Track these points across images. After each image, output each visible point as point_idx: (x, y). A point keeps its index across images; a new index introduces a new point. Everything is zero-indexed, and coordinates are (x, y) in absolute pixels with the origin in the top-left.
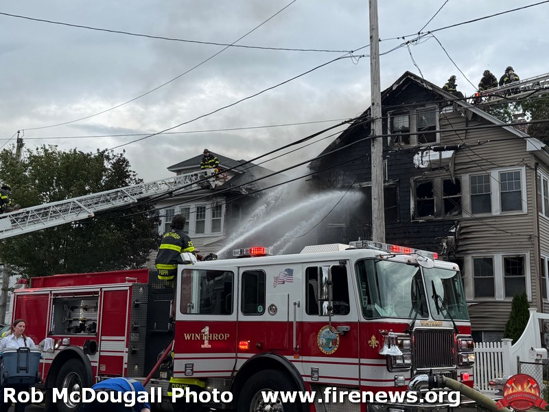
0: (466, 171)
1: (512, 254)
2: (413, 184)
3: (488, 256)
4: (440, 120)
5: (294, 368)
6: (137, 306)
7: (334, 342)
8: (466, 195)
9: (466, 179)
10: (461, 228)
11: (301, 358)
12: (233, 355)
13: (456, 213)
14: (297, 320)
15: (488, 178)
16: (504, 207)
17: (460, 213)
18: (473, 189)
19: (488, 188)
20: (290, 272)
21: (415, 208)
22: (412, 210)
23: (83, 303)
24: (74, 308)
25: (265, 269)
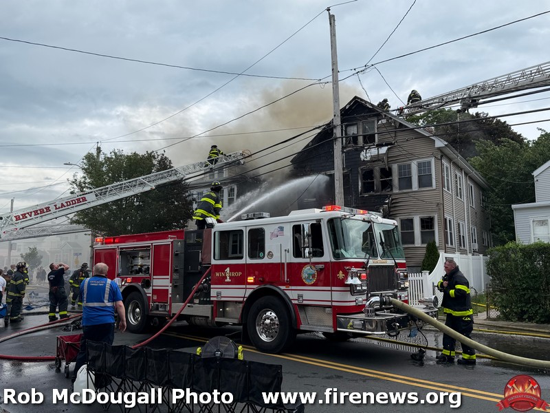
0: (395, 162)
1: (425, 215)
2: (360, 172)
3: (410, 217)
4: (378, 128)
5: (286, 294)
6: (177, 255)
7: (313, 276)
8: (395, 178)
9: (395, 167)
10: (392, 200)
11: (290, 288)
12: (244, 286)
13: (389, 190)
14: (287, 262)
15: (409, 166)
16: (421, 185)
17: (392, 190)
18: (400, 174)
19: (410, 173)
20: (282, 229)
21: (362, 187)
22: (360, 189)
23: (140, 254)
24: (134, 257)
25: (265, 228)
